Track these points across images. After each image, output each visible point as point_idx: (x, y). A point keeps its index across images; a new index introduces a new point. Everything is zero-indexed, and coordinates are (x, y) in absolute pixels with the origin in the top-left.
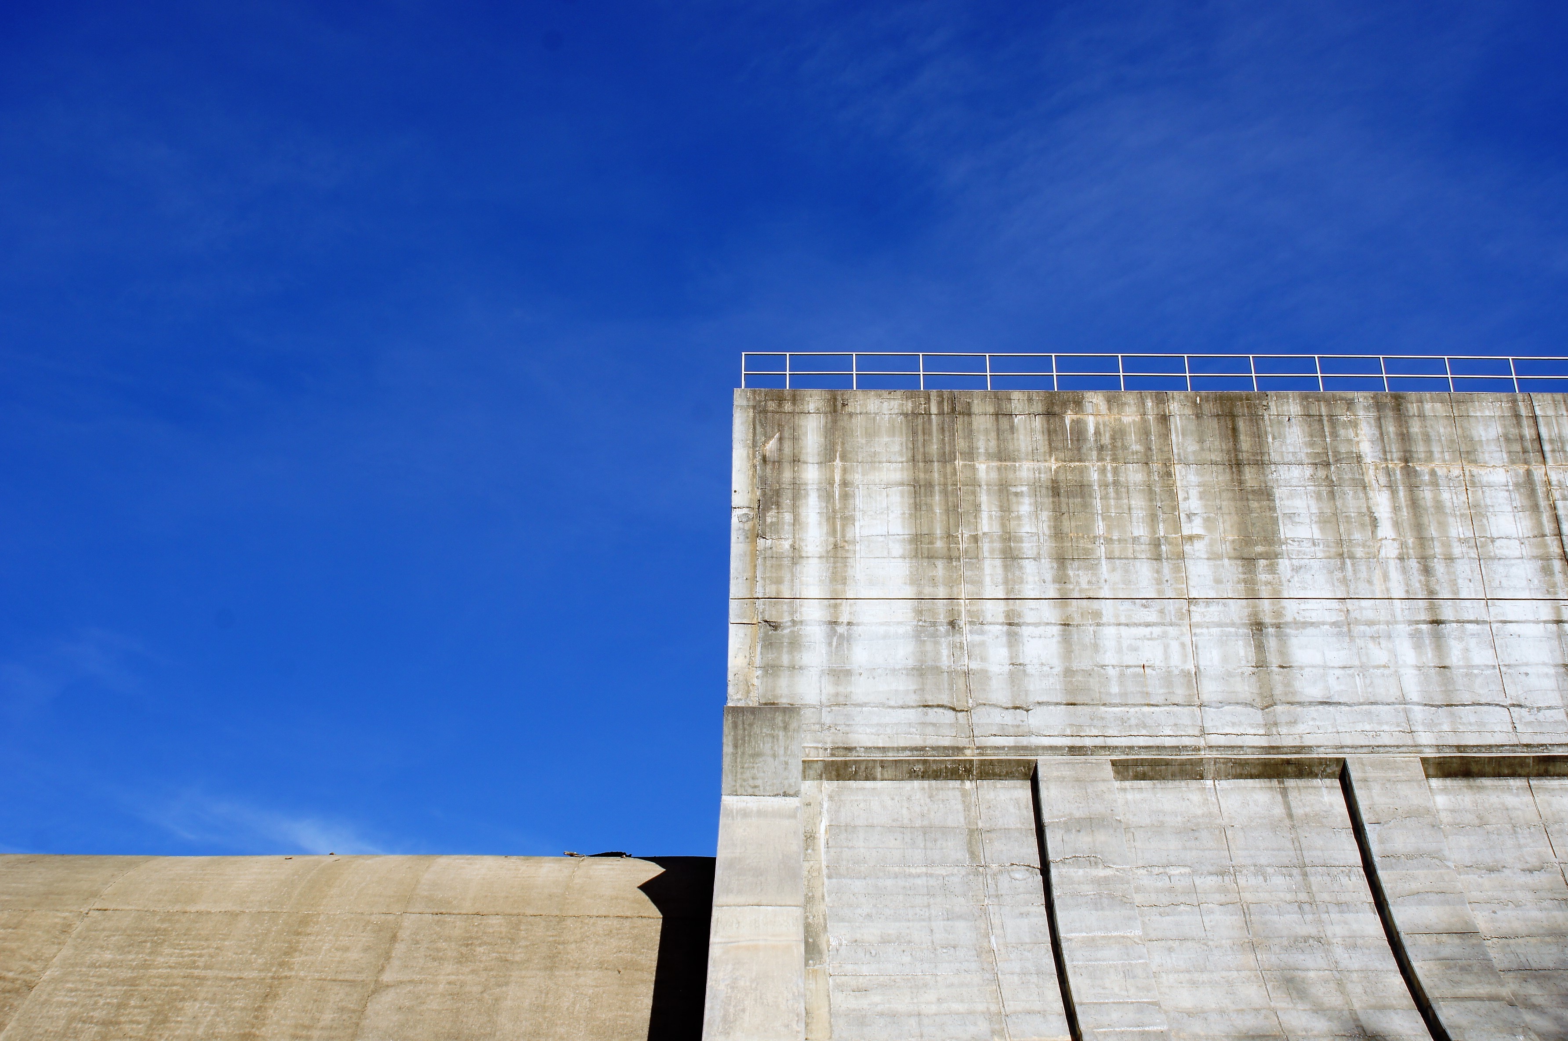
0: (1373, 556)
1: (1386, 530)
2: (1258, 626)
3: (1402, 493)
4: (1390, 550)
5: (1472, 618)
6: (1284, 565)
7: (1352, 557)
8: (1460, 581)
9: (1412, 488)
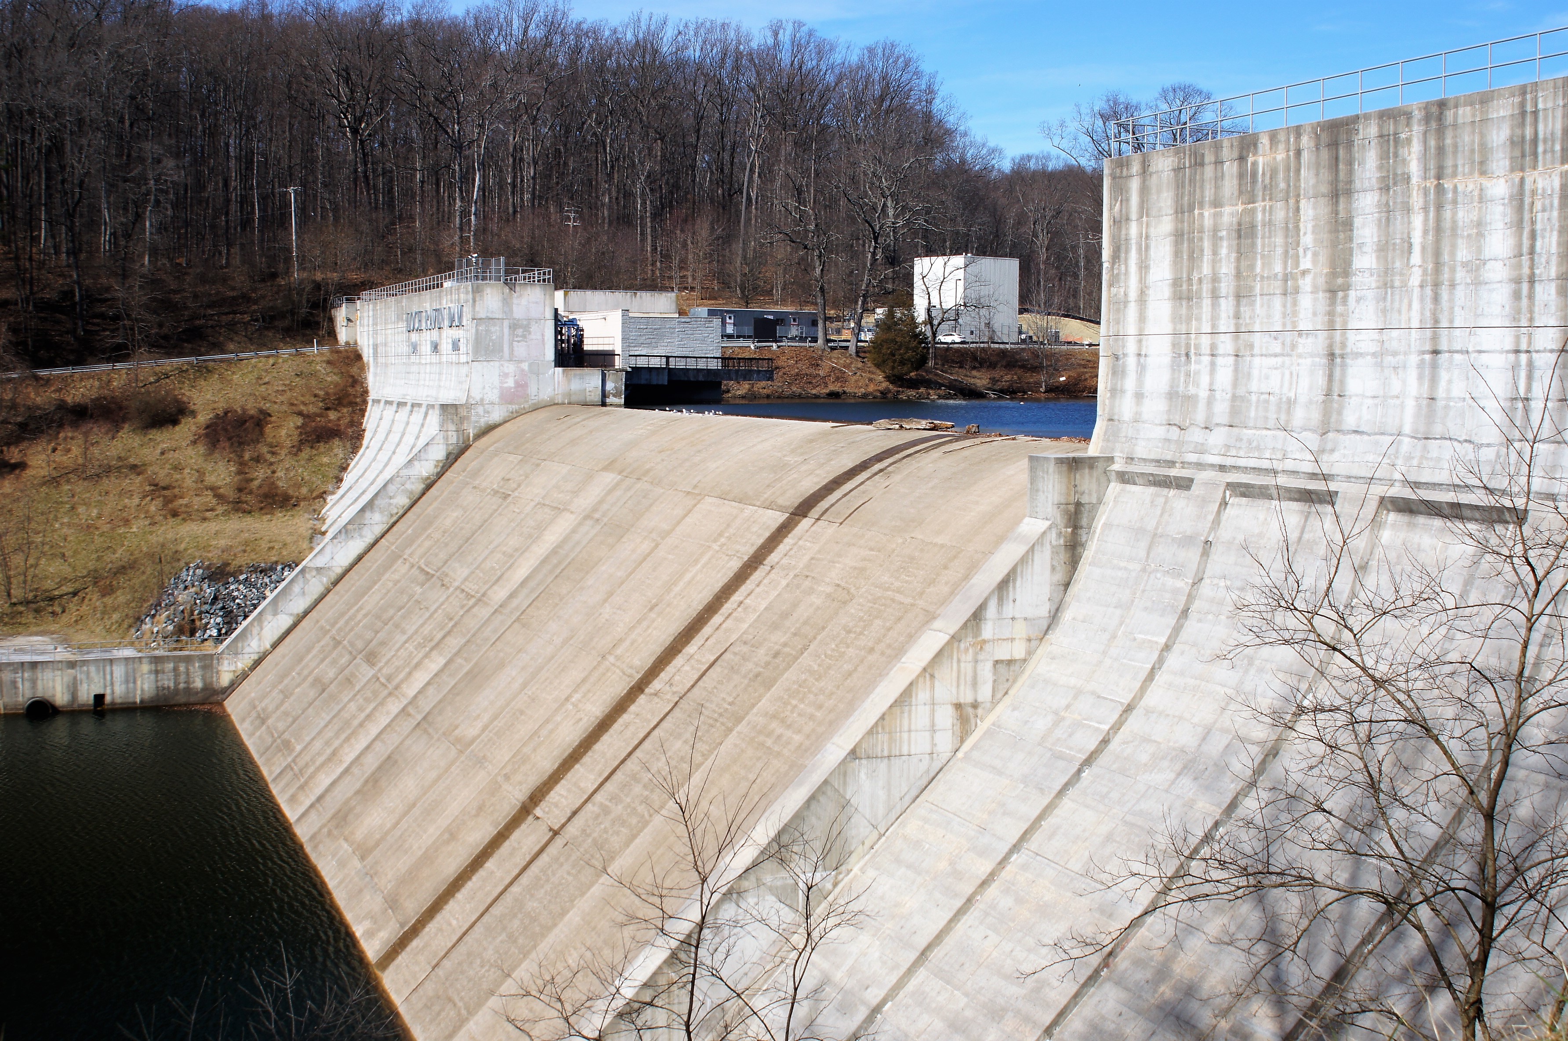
0: (1404, 284)
1: (1416, 258)
2: (1332, 356)
3: (1432, 215)
4: (1415, 279)
5: (1459, 348)
6: (1352, 294)
7: (1392, 287)
8: (1456, 309)
9: (1439, 207)
